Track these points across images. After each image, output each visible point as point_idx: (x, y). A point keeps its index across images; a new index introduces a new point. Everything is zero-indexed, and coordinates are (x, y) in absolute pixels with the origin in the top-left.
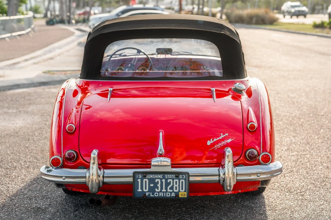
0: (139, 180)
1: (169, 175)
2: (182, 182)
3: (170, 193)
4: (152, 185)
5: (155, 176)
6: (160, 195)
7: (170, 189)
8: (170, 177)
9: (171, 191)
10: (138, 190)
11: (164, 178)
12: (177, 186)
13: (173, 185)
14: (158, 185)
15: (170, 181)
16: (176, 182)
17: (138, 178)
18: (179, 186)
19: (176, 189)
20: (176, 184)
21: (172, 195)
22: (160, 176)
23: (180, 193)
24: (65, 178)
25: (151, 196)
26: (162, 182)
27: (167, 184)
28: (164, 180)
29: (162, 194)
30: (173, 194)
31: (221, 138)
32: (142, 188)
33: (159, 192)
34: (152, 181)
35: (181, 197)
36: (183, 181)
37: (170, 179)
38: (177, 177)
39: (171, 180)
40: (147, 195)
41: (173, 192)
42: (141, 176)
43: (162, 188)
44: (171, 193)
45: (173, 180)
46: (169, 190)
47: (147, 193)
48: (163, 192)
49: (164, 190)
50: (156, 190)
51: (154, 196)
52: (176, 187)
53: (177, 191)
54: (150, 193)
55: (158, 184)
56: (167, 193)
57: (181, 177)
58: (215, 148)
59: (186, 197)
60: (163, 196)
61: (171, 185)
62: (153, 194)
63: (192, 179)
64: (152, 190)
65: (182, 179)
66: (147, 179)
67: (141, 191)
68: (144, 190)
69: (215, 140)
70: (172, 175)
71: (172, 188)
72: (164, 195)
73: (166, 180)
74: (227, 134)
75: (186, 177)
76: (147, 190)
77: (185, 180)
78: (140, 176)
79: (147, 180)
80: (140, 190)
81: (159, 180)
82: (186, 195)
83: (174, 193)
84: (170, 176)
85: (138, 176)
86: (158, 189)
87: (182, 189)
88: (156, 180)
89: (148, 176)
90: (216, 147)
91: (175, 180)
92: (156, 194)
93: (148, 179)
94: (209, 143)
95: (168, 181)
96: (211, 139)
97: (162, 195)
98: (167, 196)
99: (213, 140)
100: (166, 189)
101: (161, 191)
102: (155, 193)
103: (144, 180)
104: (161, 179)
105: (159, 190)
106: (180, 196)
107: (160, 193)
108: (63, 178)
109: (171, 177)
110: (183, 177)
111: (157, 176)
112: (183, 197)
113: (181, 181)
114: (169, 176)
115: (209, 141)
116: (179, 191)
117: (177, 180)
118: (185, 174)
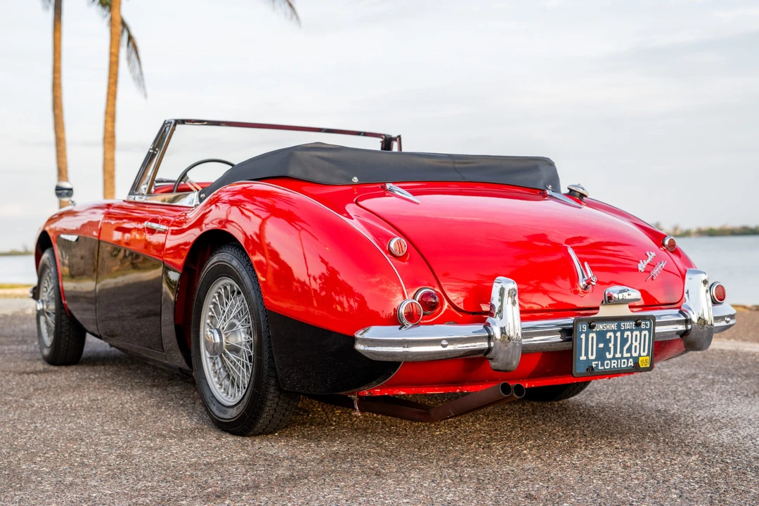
0: (583, 336)
1: (626, 324)
2: (645, 336)
3: (626, 360)
4: (601, 345)
5: (606, 326)
6: (613, 365)
7: (627, 351)
8: (627, 327)
9: (629, 355)
10: (581, 358)
11: (619, 328)
12: (637, 344)
13: (632, 343)
14: (610, 345)
15: (628, 336)
16: (636, 336)
17: (582, 333)
18: (640, 344)
19: (635, 351)
20: (636, 341)
21: (629, 364)
22: (613, 326)
23: (640, 359)
24: (446, 344)
25: (600, 368)
26: (616, 338)
27: (624, 341)
28: (618, 334)
29: (614, 363)
30: (631, 362)
32: (586, 354)
33: (610, 360)
34: (602, 336)
35: (642, 366)
36: (647, 333)
37: (628, 330)
38: (638, 326)
39: (629, 333)
40: (594, 366)
41: (631, 357)
43: (615, 352)
44: (628, 359)
45: (632, 331)
46: (625, 355)
47: (594, 363)
48: (617, 359)
49: (618, 355)
50: (607, 353)
51: (604, 367)
52: (636, 347)
53: (637, 354)
54: (598, 363)
55: (610, 342)
56: (623, 361)
57: (643, 326)
59: (648, 366)
60: (616, 367)
61: (629, 343)
62: (602, 365)
63: (659, 329)
64: (601, 356)
65: (645, 329)
66: (593, 332)
67: (585, 358)
68: (591, 357)
69: (646, 262)
70: (631, 323)
71: (629, 350)
72: (617, 365)
73: (622, 334)
75: (651, 325)
76: (593, 357)
77: (649, 330)
78: (585, 327)
79: (594, 335)
80: (583, 358)
81: (612, 334)
82: (648, 361)
83: (631, 360)
84: (628, 325)
85: (582, 328)
86: (610, 354)
87: (644, 351)
88: (609, 334)
89: (596, 326)
90: (652, 274)
91: (635, 333)
92: (607, 364)
93: (596, 332)
94: (641, 267)
95: (625, 336)
96: (641, 262)
97: (615, 365)
98: (623, 366)
99: (643, 263)
100: (622, 352)
101: (614, 358)
102: (606, 362)
103: (591, 335)
104: (615, 332)
105: (611, 356)
106: (640, 365)
107: (613, 361)
108: (443, 343)
109: (629, 327)
110: (646, 325)
111: (608, 327)
112: (644, 366)
113: (643, 333)
115: (639, 265)
116: (640, 355)
117: (638, 333)
118: (649, 320)
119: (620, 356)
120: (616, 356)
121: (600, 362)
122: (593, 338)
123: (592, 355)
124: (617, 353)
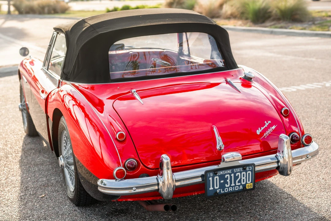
0: (211, 179)
1: (237, 169)
2: (249, 173)
3: (238, 187)
4: (222, 181)
5: (225, 172)
6: (230, 190)
7: (238, 182)
9: (240, 184)
10: (210, 189)
11: (233, 172)
12: (245, 178)
13: (241, 178)
14: (228, 181)
15: (238, 175)
16: (244, 174)
17: (210, 177)
18: (246, 178)
19: (244, 182)
20: (244, 177)
22: (229, 171)
23: (247, 185)
24: (135, 189)
25: (222, 192)
26: (231, 177)
27: (236, 178)
28: (232, 175)
29: (231, 189)
30: (241, 187)
31: (266, 126)
32: (213, 186)
33: (228, 188)
34: (222, 177)
35: (248, 188)
36: (250, 172)
37: (238, 172)
38: (244, 169)
39: (239, 174)
40: (218, 192)
41: (241, 184)
43: (231, 183)
44: (239, 186)
45: (241, 172)
46: (237, 184)
47: (218, 190)
48: (232, 187)
49: (233, 185)
50: (226, 185)
51: (225, 191)
52: (244, 180)
53: (244, 183)
54: (221, 190)
55: (228, 179)
56: (236, 187)
57: (247, 169)
58: (265, 136)
59: (252, 187)
60: (232, 190)
63: (257, 169)
64: (222, 186)
65: (249, 171)
66: (217, 176)
67: (212, 189)
68: (216, 188)
69: (262, 128)
70: (240, 169)
71: (240, 181)
72: (233, 189)
73: (235, 174)
74: (270, 122)
75: (252, 168)
76: (218, 187)
77: (251, 171)
78: (212, 174)
79: (218, 177)
80: (211, 188)
81: (228, 175)
82: (252, 185)
83: (241, 186)
84: (238, 170)
85: (210, 175)
86: (228, 185)
87: (249, 181)
88: (226, 176)
89: (218, 173)
90: (265, 135)
91: (243, 173)
92: (226, 190)
93: (219, 176)
94: (258, 132)
95: (237, 175)
96: (259, 128)
97: (231, 190)
98: (236, 189)
99: (261, 129)
100: (235, 183)
101: (230, 186)
103: (215, 178)
104: (230, 174)
106: (247, 188)
107: (230, 188)
108: (134, 189)
110: (250, 168)
112: (249, 188)
113: (248, 172)
115: (257, 131)
116: (246, 183)
118: (250, 166)
119: (234, 185)
120: (232, 185)
121: (222, 190)
122: (217, 179)
123: (217, 186)
124: (232, 184)
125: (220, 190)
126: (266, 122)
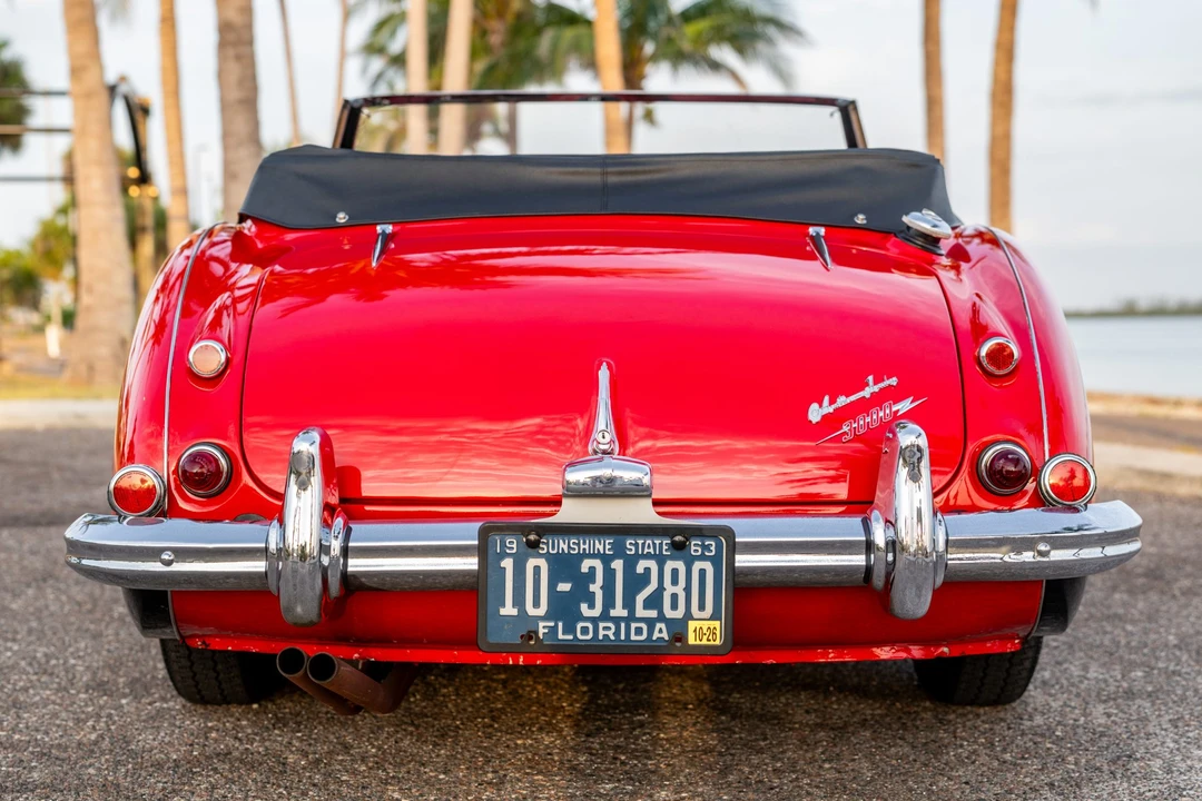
0: (508, 564)
1: (640, 542)
2: (702, 572)
3: (644, 626)
4: (564, 587)
5: (578, 544)
6: (601, 633)
7: (648, 604)
8: (646, 551)
9: (653, 614)
10: (503, 612)
11: (619, 551)
12: (680, 590)
13: (661, 588)
14: (592, 588)
15: (648, 570)
16: (675, 572)
17: (504, 555)
18: (688, 589)
19: (674, 606)
20: (675, 582)
21: (656, 635)
22: (603, 545)
23: (692, 625)
24: (171, 558)
25: (561, 636)
26: (609, 575)
27: (635, 582)
28: (618, 565)
29: (609, 628)
30: (661, 631)
31: (866, 393)
32: (519, 600)
33: (594, 620)
34: (564, 566)
35: (698, 642)
36: (708, 566)
37: (648, 556)
38: (679, 548)
39: (653, 565)
40: (542, 631)
41: (661, 618)
42: (515, 546)
43: (609, 603)
44: (651, 623)
45: (661, 562)
46: (640, 612)
47: (541, 624)
48: (617, 621)
49: (619, 611)
50: (584, 607)
51: (575, 636)
52: (674, 597)
53: (679, 614)
54: (556, 625)
55: (594, 582)
56: (634, 625)
57: (695, 546)
58: (845, 433)
59: (718, 642)
60: (612, 638)
61: (653, 585)
62: (570, 629)
63: (743, 560)
64: (564, 609)
65: (702, 558)
66: (541, 556)
67: (514, 612)
68: (531, 610)
69: (842, 401)
70: (657, 542)
71: (654, 601)
72: (617, 633)
73: (630, 564)
74: (893, 381)
75: (719, 548)
76: (542, 611)
77: (716, 561)
78: (513, 544)
79: (543, 563)
80: (509, 610)
81: (597, 564)
82: (718, 632)
83: (663, 626)
84: (648, 544)
85: (503, 545)
86: (592, 606)
87: (702, 607)
88: (585, 566)
89: (547, 544)
90: (845, 429)
91: (669, 565)
92: (585, 631)
93: (548, 556)
94: (815, 413)
95: (640, 569)
96: (827, 399)
97: (610, 634)
98: (633, 637)
99: (832, 402)
100: (629, 603)
101: (605, 616)
102: (580, 625)
103: (531, 563)
104: (606, 560)
105: (597, 612)
106: (692, 640)
107: (601, 625)
108: (165, 557)
109: (651, 550)
110: (707, 548)
111: (587, 547)
112: (704, 642)
113: (697, 566)
114: (643, 544)
115: (814, 406)
116: (688, 616)
117: (680, 565)
118: (714, 537)
119: (625, 613)
120: (613, 613)
121: (560, 624)
122: (537, 569)
123: (536, 604)
124: (614, 608)
125: (552, 624)
126: (871, 378)
